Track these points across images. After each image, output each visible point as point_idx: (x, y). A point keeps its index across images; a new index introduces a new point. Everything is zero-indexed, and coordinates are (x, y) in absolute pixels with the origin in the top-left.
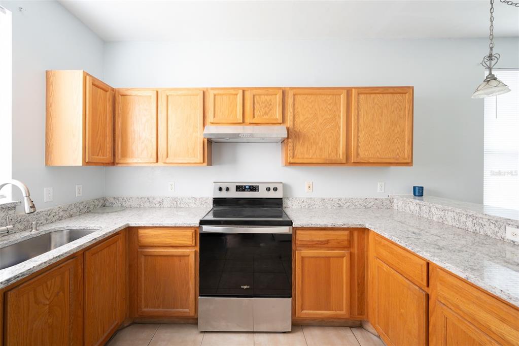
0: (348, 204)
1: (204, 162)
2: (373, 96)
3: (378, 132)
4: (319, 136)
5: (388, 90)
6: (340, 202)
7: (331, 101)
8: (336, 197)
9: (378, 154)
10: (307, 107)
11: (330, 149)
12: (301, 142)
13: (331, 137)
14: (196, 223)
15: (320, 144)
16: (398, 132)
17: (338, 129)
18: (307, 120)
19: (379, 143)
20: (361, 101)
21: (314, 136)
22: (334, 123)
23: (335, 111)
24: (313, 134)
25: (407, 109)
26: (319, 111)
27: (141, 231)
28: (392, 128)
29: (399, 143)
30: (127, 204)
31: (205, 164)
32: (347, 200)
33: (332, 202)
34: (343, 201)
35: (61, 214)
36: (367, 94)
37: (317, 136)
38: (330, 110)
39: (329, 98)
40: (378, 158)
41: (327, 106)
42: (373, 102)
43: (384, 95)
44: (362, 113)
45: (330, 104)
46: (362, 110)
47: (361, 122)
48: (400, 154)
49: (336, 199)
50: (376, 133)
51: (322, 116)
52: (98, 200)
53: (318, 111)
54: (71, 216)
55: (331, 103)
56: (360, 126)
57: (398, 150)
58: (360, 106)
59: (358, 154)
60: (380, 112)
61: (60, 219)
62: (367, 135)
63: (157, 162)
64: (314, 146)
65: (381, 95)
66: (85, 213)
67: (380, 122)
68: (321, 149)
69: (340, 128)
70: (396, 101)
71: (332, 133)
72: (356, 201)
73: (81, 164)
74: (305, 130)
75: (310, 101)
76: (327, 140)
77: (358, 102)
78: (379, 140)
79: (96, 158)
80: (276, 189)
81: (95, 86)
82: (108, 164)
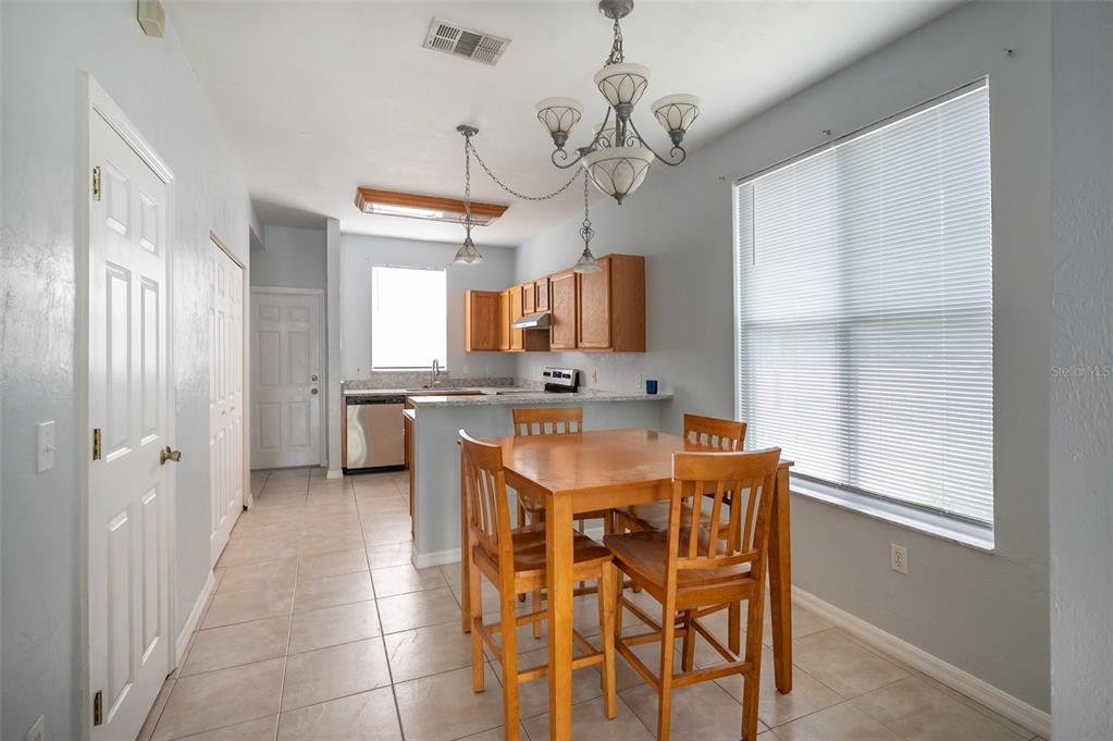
1: (524, 348)
13: (569, 321)
22: (570, 306)
31: (525, 350)
35: (474, 383)
52: (506, 378)
54: (481, 386)
59: (582, 339)
61: (473, 386)
63: (510, 348)
66: (492, 386)
69: (572, 311)
71: (569, 316)
73: (469, 351)
76: (567, 324)
79: (480, 346)
80: (569, 376)
81: (478, 297)
82: (493, 350)
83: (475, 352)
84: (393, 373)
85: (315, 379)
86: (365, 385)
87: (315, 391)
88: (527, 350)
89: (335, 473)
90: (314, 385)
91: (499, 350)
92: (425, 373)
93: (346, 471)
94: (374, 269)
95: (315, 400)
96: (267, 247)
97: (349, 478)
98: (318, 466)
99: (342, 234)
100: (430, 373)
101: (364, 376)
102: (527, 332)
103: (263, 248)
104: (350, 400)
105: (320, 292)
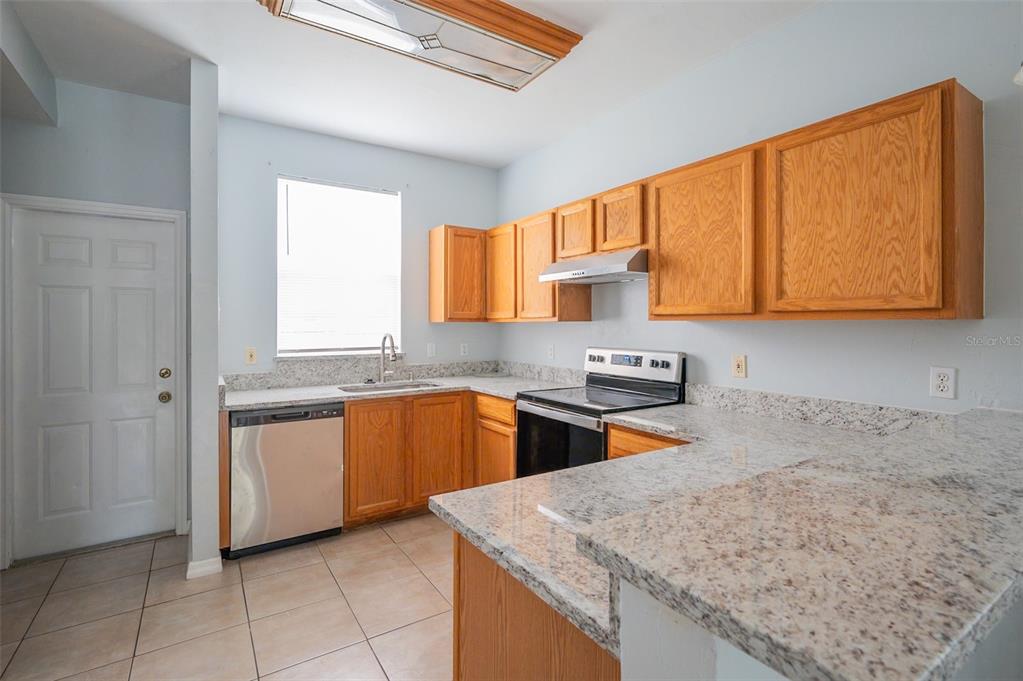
0: (826, 416)
1: (554, 315)
2: (816, 146)
3: (834, 232)
4: (701, 259)
5: (854, 119)
6: (805, 409)
7: (723, 183)
8: (795, 395)
9: (834, 289)
10: (679, 206)
11: (721, 283)
12: (671, 274)
13: (723, 259)
14: (512, 395)
15: (703, 276)
16: (895, 223)
17: (736, 239)
18: (680, 230)
19: (837, 259)
20: (788, 165)
21: (692, 261)
22: (728, 228)
23: (730, 203)
24: (691, 256)
25: (922, 155)
26: (701, 208)
27: (479, 397)
28: (877, 216)
29: (898, 254)
30: (513, 372)
31: (556, 319)
32: (823, 406)
33: (786, 406)
34: (812, 405)
35: (443, 371)
36: (799, 145)
37: (698, 261)
38: (721, 203)
39: (718, 179)
40: (833, 298)
41: (715, 196)
42: (819, 160)
43: (849, 134)
44: (789, 194)
45: (720, 190)
46: (791, 188)
47: (788, 215)
48: (901, 285)
49: (794, 398)
50: (829, 236)
51: (706, 219)
52: (488, 362)
53: (699, 211)
54: (453, 375)
55: (724, 186)
56: (788, 224)
57: (895, 276)
58: (785, 177)
59: (781, 293)
60: (838, 178)
61: (441, 376)
62: (804, 244)
63: (516, 316)
64: (693, 281)
65: (840, 137)
66: (470, 375)
67: (840, 206)
68: (704, 286)
69: (740, 238)
70: (886, 138)
71: (725, 249)
72: (849, 410)
73: (443, 320)
74: (677, 251)
75: (685, 192)
76: (716, 266)
77: (780, 169)
78: (836, 253)
79: (460, 314)
80: (666, 365)
81: (458, 236)
82: (478, 320)
83: (453, 324)
84: (314, 359)
85: (166, 374)
86: (264, 382)
87: (165, 398)
88: (560, 320)
89: (204, 564)
90: (163, 386)
91: (486, 320)
92: (368, 359)
93: (227, 554)
94: (282, 183)
95: (165, 412)
96: (59, 125)
97: (234, 568)
98: (170, 535)
99: (222, 114)
100: (377, 358)
101: (264, 366)
102: (563, 289)
103: (52, 123)
104: (236, 418)
105: (176, 215)
